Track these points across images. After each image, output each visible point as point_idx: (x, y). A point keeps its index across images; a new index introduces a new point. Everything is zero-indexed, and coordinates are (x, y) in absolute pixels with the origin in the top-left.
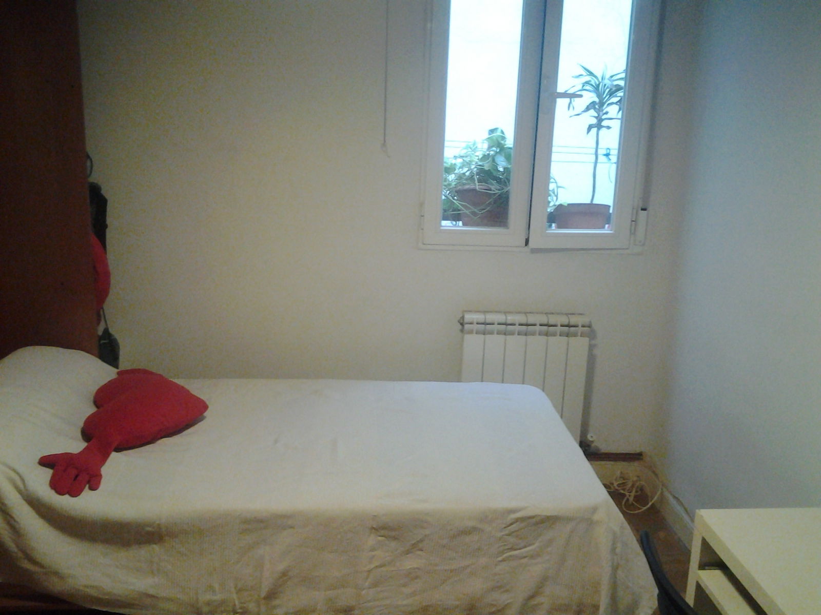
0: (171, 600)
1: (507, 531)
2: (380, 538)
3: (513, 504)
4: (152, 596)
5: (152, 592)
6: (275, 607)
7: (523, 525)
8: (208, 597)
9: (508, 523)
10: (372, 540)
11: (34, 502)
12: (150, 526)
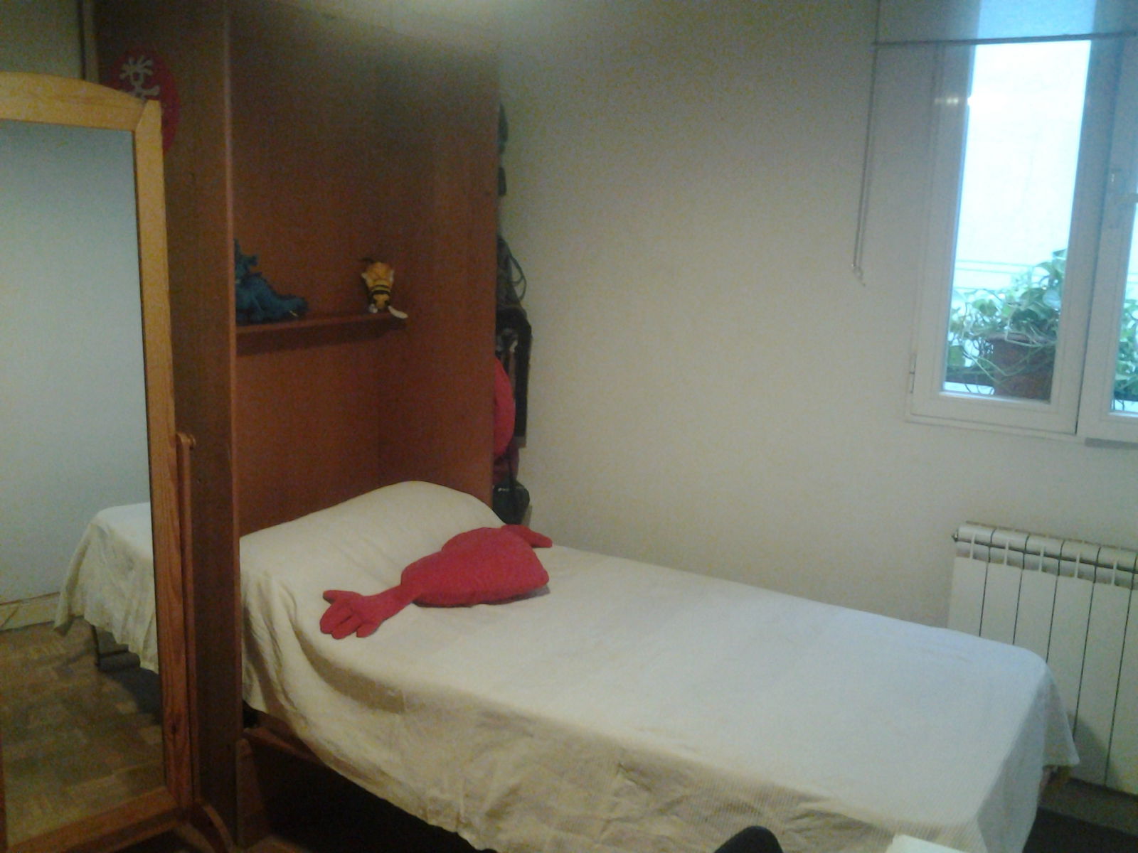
0: (400, 784)
1: (793, 826)
2: (630, 783)
3: (813, 789)
4: (383, 773)
5: (384, 768)
6: (499, 830)
7: (818, 823)
8: (434, 792)
9: (797, 814)
10: (619, 781)
11: (299, 635)
12: (393, 691)
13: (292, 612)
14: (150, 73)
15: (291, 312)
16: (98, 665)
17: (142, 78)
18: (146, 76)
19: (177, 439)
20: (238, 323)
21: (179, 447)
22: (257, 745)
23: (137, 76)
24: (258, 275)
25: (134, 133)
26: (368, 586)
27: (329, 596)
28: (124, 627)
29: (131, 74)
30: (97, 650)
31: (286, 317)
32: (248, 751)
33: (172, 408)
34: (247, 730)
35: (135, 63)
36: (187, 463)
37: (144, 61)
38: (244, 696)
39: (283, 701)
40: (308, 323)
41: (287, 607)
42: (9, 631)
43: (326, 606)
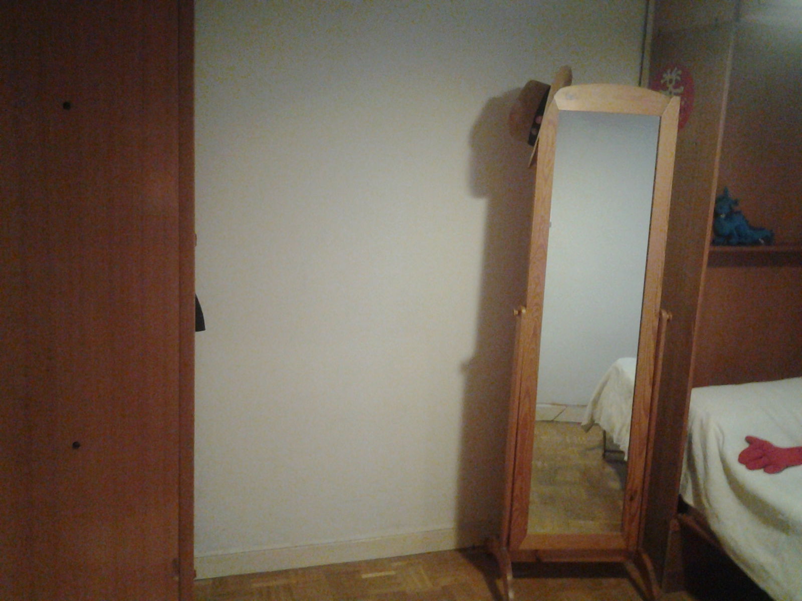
11: (723, 461)
12: (783, 515)
13: (721, 443)
14: (679, 78)
15: (760, 240)
16: (604, 455)
17: (674, 83)
18: (677, 81)
19: (660, 314)
20: (713, 243)
21: (660, 320)
22: (684, 528)
23: (671, 81)
24: (739, 213)
25: (661, 118)
26: (781, 441)
27: (750, 440)
28: (619, 434)
29: (668, 80)
30: (605, 445)
31: (756, 243)
32: (677, 529)
33: (660, 294)
34: (680, 515)
35: (671, 73)
36: (664, 329)
37: (677, 71)
38: (680, 492)
39: (705, 502)
40: (772, 248)
41: (718, 440)
42: (557, 422)
43: (746, 446)
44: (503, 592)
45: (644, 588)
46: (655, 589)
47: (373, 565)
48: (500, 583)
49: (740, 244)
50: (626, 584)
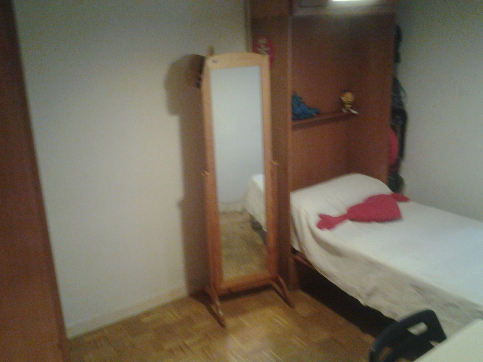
11: (310, 227)
14: (267, 43)
15: (314, 114)
17: (265, 45)
19: (272, 163)
20: (293, 119)
21: (273, 166)
22: (296, 261)
24: (303, 103)
26: (333, 213)
27: (321, 216)
29: (262, 44)
31: (312, 116)
32: (293, 262)
34: (293, 256)
38: (291, 243)
39: (304, 249)
40: (321, 118)
41: (305, 218)
43: (319, 219)
44: (216, 312)
45: (280, 292)
46: (287, 292)
47: (147, 314)
48: (214, 308)
49: (306, 118)
50: (273, 293)
